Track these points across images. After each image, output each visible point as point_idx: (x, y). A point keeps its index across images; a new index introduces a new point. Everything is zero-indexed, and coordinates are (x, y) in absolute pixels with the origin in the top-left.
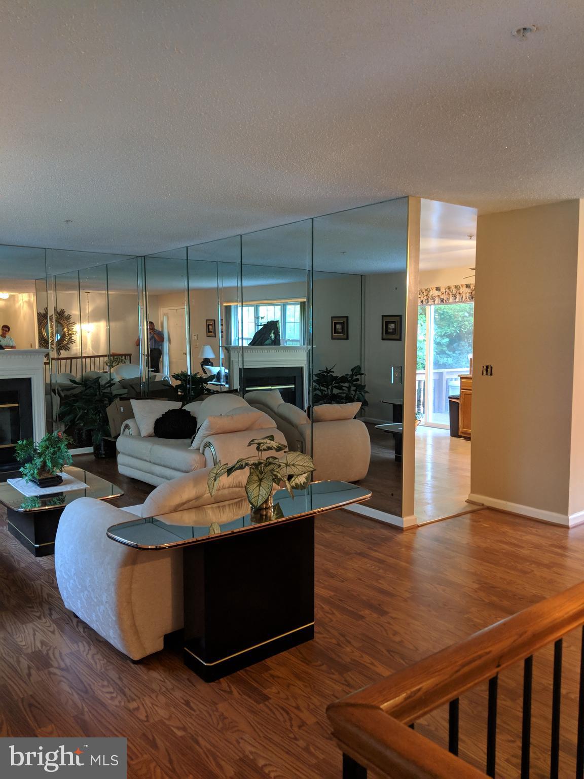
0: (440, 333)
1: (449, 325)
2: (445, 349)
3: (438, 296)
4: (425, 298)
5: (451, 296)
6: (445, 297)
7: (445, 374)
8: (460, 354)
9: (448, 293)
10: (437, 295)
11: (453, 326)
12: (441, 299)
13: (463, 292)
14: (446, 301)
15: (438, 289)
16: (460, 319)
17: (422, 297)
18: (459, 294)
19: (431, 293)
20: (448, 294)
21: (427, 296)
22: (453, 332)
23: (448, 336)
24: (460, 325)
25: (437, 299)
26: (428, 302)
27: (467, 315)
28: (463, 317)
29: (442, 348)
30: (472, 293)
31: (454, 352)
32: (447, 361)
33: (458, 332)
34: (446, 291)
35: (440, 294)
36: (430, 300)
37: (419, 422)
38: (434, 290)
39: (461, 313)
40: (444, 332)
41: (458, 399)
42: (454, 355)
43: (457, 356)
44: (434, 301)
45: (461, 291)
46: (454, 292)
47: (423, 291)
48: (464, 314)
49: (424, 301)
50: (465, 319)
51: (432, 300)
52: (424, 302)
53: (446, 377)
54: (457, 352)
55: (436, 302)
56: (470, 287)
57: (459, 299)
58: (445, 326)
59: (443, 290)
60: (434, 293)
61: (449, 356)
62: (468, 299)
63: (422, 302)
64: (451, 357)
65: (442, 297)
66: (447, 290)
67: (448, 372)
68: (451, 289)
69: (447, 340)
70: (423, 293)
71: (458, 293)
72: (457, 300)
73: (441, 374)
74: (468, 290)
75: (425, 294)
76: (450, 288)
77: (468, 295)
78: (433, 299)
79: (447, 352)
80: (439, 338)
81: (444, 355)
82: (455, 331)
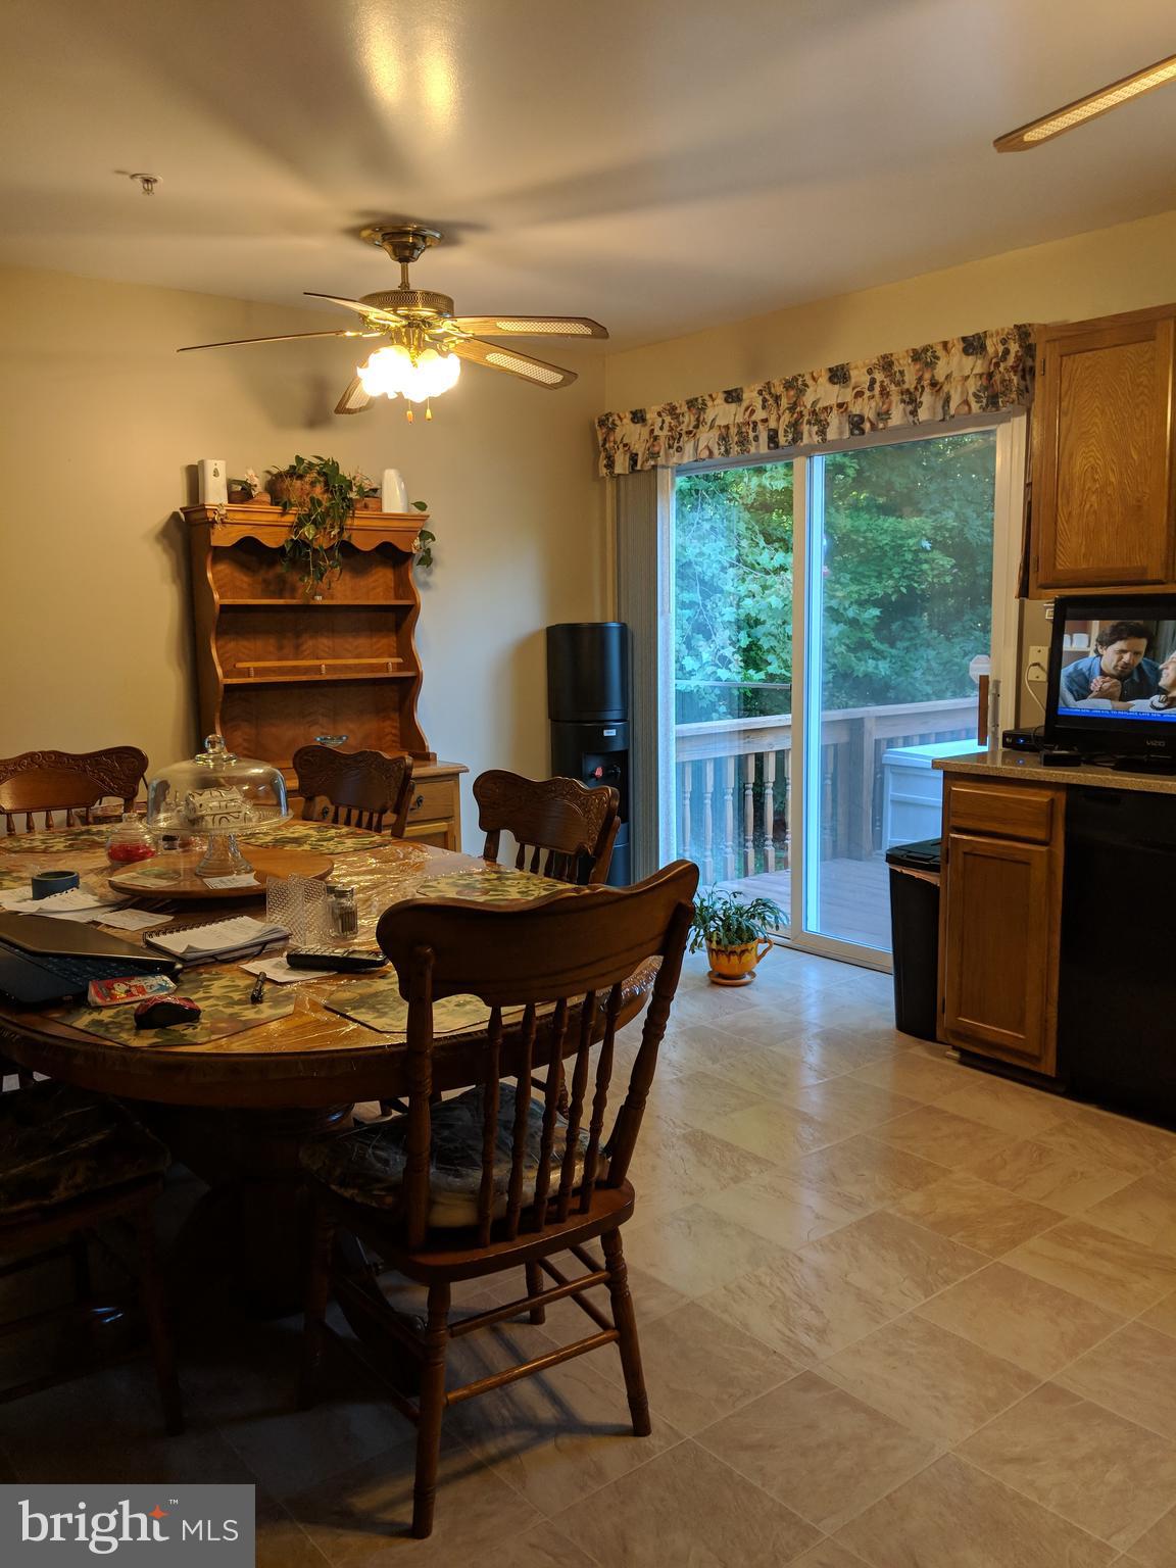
0: (855, 596)
1: (879, 577)
2: (870, 636)
3: (840, 406)
4: (786, 418)
5: (895, 398)
6: (866, 408)
7: (869, 725)
8: (907, 649)
9: (883, 388)
10: (832, 401)
11: (891, 577)
12: (851, 417)
13: (948, 377)
14: (873, 427)
15: (839, 375)
16: (909, 557)
17: (773, 418)
18: (934, 384)
19: (808, 399)
20: (885, 393)
21: (792, 409)
22: (890, 591)
23: (876, 604)
24: (908, 573)
25: (834, 420)
26: (797, 437)
27: (926, 545)
28: (916, 552)
29: (860, 635)
30: (990, 375)
31: (892, 645)
32: (876, 667)
33: (904, 591)
34: (873, 382)
35: (847, 395)
36: (805, 428)
37: (762, 947)
38: (824, 380)
39: (911, 542)
40: (868, 591)
41: (935, 868)
42: (894, 652)
43: (902, 653)
44: (822, 432)
45: (940, 372)
46: (910, 381)
47: (779, 389)
48: (919, 542)
49: (781, 433)
50: (922, 556)
51: (815, 428)
52: (782, 440)
53: (874, 733)
54: (899, 644)
55: (832, 434)
56: (983, 348)
57: (933, 409)
58: (869, 577)
59: (859, 377)
60: (824, 393)
61: (879, 655)
62: (975, 407)
63: (773, 438)
64: (885, 658)
65: (855, 410)
66: (879, 376)
67: (879, 718)
68: (896, 368)
69: (876, 612)
70: (777, 399)
71: (925, 383)
72: (923, 414)
73: (855, 726)
74: (975, 365)
75: (784, 403)
76: (891, 364)
77: (973, 386)
78: (819, 420)
79: (876, 644)
80: (855, 607)
81: (867, 653)
82: (897, 590)
